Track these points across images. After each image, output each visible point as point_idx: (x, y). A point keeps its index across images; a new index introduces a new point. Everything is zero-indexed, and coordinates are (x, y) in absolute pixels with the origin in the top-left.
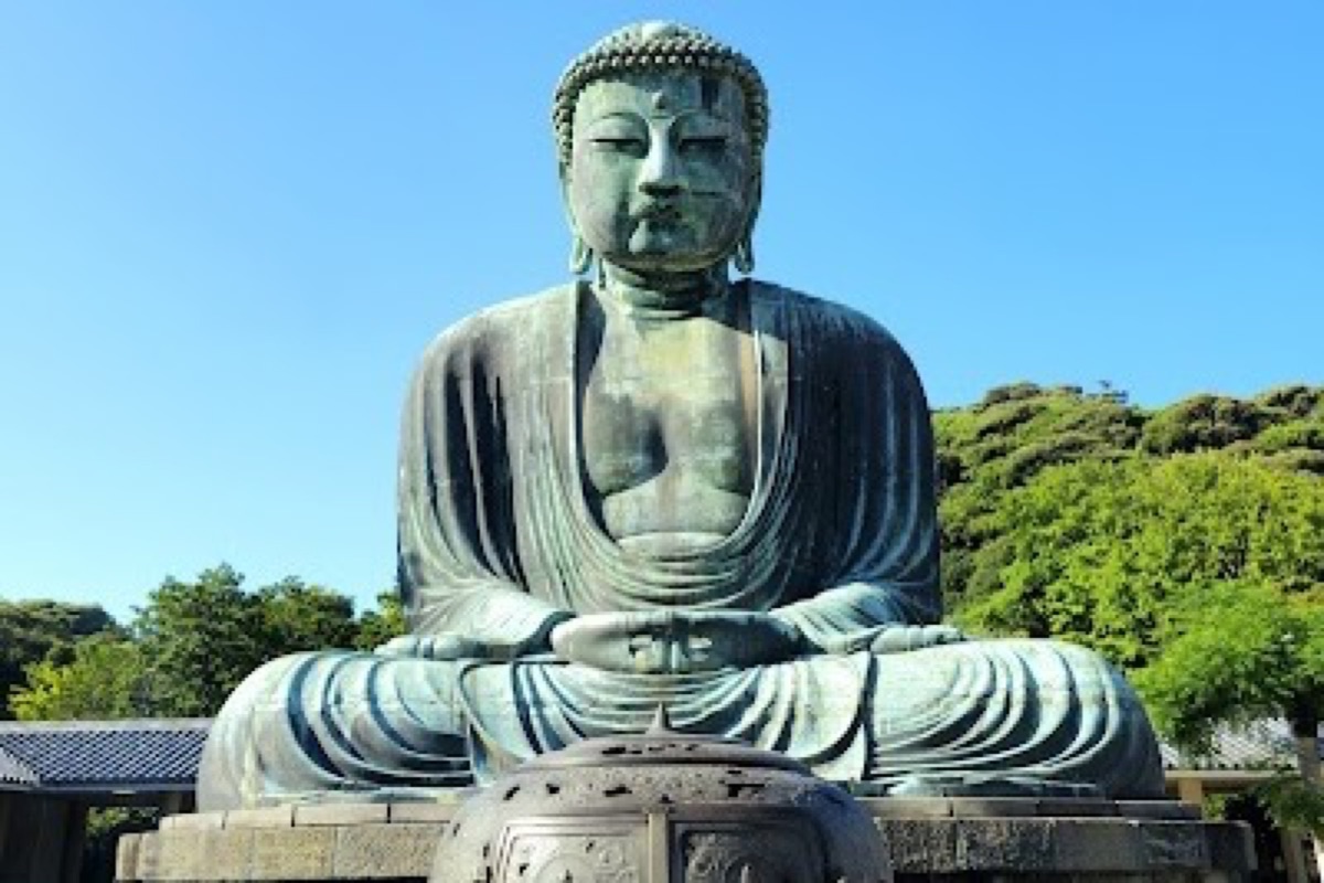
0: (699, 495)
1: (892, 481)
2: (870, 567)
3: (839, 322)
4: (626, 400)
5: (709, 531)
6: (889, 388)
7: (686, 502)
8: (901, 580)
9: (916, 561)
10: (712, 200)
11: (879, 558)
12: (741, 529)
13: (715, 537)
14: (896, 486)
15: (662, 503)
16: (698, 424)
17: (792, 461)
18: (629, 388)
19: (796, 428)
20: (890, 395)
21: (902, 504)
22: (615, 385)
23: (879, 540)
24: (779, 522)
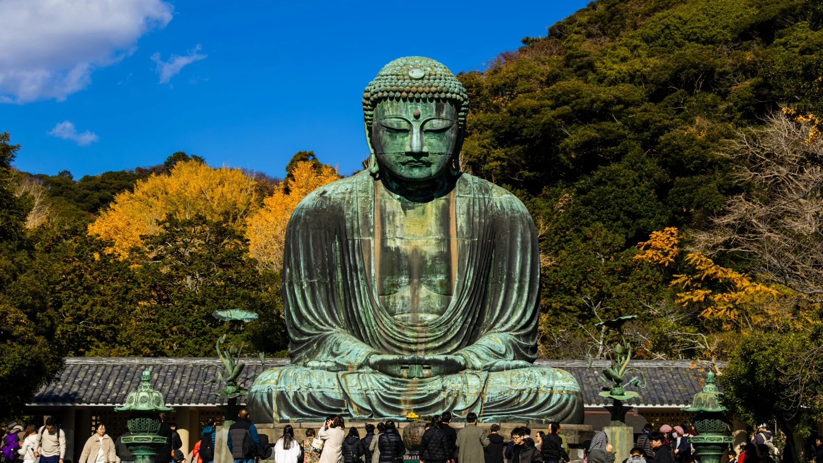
0: (429, 297)
1: (516, 286)
2: (502, 326)
3: (499, 205)
4: (397, 249)
5: (433, 313)
6: (519, 239)
7: (424, 299)
8: (516, 331)
9: (523, 322)
10: (439, 156)
11: (506, 322)
12: (447, 313)
13: (435, 316)
14: (518, 288)
15: (413, 300)
16: (429, 263)
17: (470, 281)
18: (398, 243)
19: (473, 264)
20: (519, 244)
21: (520, 295)
22: (392, 242)
23: (508, 313)
24: (462, 309)
